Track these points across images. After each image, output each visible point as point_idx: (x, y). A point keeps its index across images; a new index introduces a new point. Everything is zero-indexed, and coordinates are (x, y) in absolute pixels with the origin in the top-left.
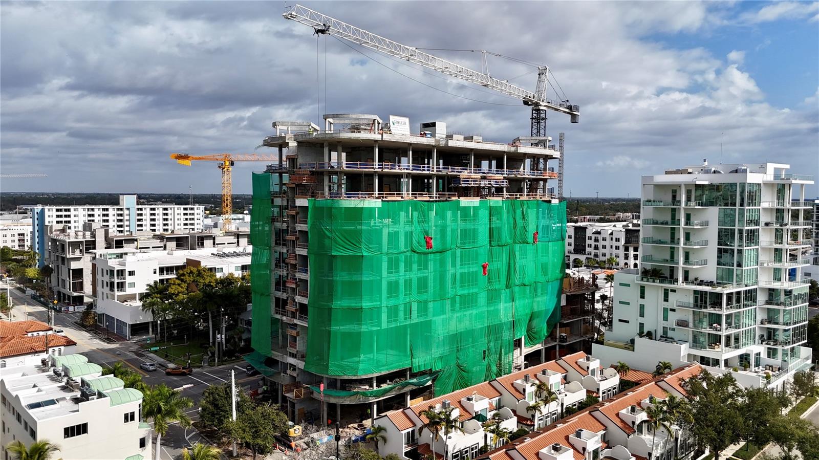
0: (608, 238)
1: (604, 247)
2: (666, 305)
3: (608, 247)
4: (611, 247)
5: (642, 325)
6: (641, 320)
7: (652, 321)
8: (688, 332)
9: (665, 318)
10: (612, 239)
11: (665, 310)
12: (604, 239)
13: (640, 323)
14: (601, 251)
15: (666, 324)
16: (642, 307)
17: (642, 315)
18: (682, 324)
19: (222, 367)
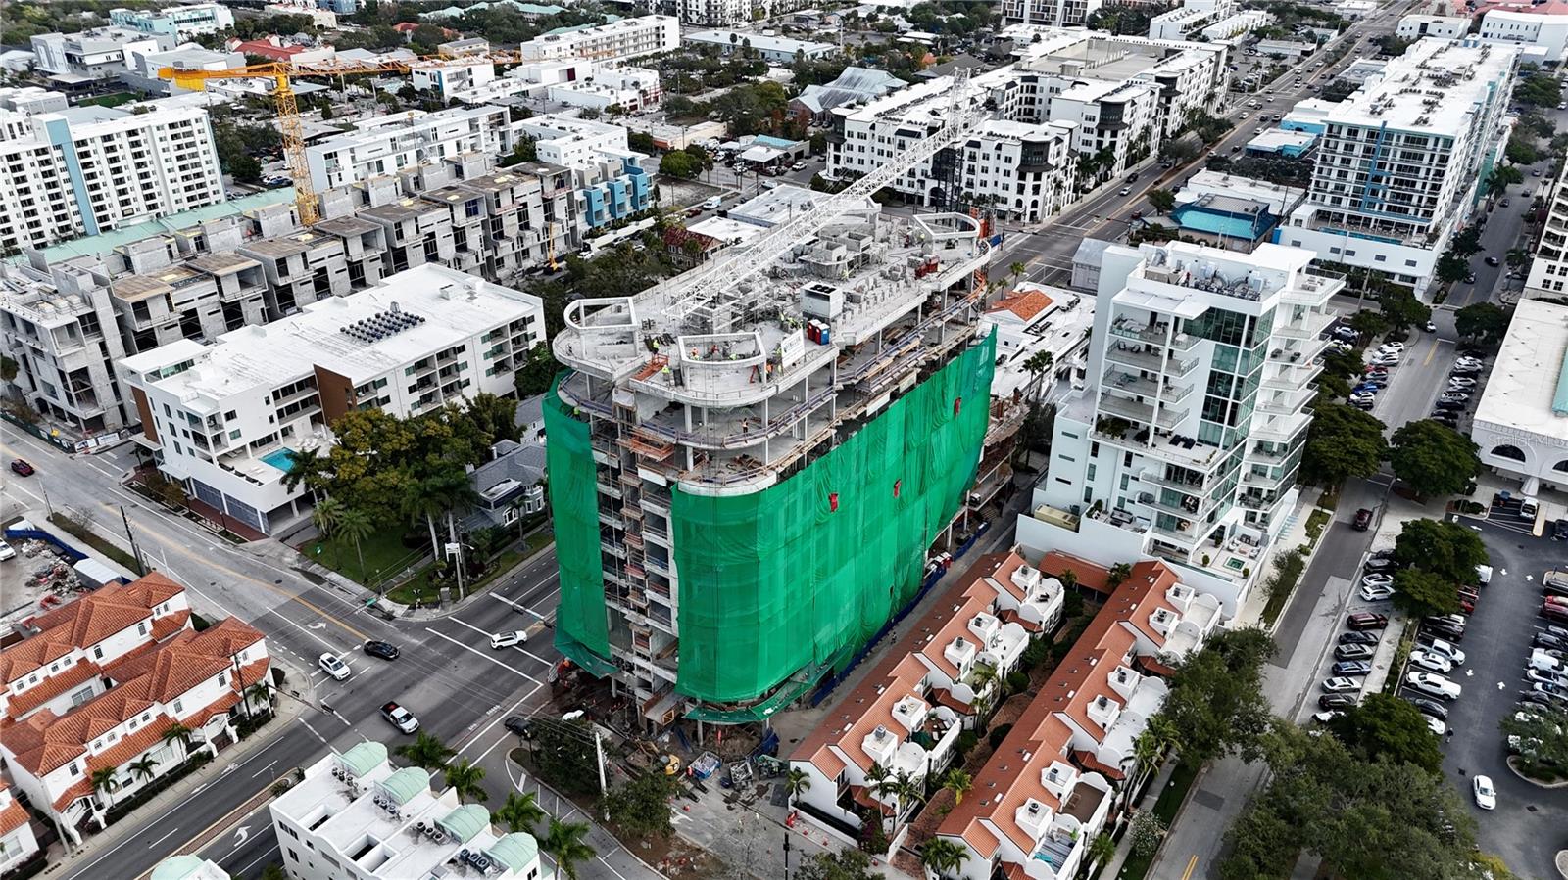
0: (993, 154)
1: (985, 170)
2: (1127, 470)
3: (991, 170)
4: (997, 171)
5: (1089, 491)
6: (1088, 483)
7: (1106, 489)
8: (1151, 512)
9: (1124, 487)
10: (998, 157)
11: (1125, 477)
12: (986, 157)
13: (1087, 488)
14: (978, 177)
15: (1123, 494)
16: (1092, 467)
17: (1091, 477)
18: (1146, 499)
19: (471, 599)
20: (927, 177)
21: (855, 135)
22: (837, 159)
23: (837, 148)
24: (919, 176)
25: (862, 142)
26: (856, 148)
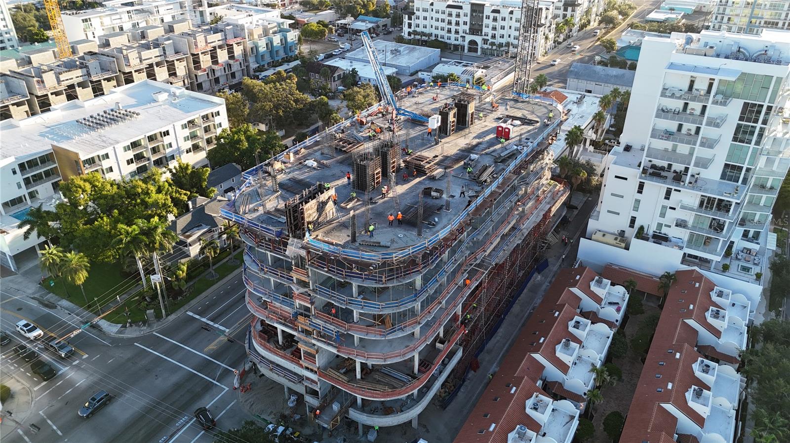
0: (507, 16)
1: (503, 28)
2: (666, 202)
3: (507, 28)
4: (510, 28)
5: (633, 220)
6: (634, 214)
7: (648, 219)
8: (685, 233)
9: (663, 215)
10: (511, 19)
11: (664, 207)
12: (504, 19)
13: (632, 217)
14: (499, 32)
15: (661, 220)
16: (638, 202)
17: (636, 209)
18: (681, 224)
19: (172, 317)
20: (466, 33)
21: (421, 10)
22: (410, 26)
23: (410, 18)
24: (461, 34)
25: (425, 14)
26: (421, 18)
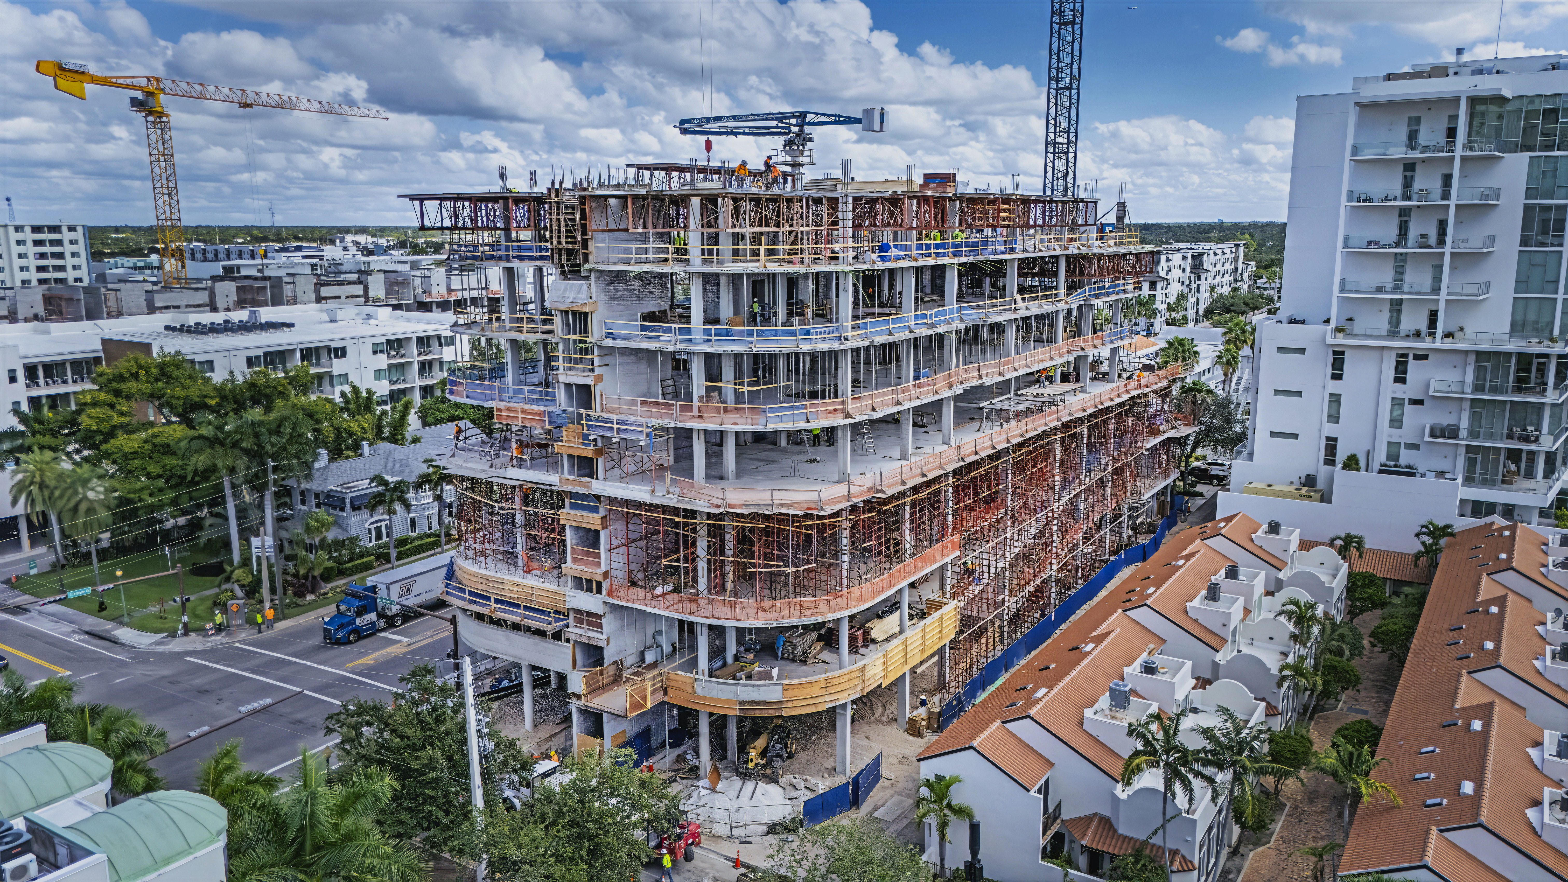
2: (1400, 391)
5: (1331, 445)
6: (1330, 430)
7: (1364, 433)
8: (1455, 450)
9: (1396, 422)
11: (1397, 402)
13: (1328, 439)
16: (1335, 399)
17: (1334, 418)
19: (288, 624)
